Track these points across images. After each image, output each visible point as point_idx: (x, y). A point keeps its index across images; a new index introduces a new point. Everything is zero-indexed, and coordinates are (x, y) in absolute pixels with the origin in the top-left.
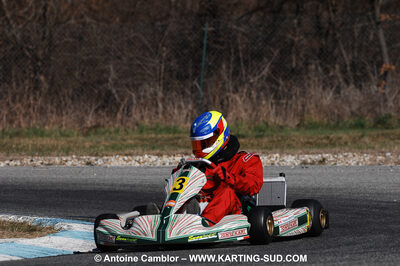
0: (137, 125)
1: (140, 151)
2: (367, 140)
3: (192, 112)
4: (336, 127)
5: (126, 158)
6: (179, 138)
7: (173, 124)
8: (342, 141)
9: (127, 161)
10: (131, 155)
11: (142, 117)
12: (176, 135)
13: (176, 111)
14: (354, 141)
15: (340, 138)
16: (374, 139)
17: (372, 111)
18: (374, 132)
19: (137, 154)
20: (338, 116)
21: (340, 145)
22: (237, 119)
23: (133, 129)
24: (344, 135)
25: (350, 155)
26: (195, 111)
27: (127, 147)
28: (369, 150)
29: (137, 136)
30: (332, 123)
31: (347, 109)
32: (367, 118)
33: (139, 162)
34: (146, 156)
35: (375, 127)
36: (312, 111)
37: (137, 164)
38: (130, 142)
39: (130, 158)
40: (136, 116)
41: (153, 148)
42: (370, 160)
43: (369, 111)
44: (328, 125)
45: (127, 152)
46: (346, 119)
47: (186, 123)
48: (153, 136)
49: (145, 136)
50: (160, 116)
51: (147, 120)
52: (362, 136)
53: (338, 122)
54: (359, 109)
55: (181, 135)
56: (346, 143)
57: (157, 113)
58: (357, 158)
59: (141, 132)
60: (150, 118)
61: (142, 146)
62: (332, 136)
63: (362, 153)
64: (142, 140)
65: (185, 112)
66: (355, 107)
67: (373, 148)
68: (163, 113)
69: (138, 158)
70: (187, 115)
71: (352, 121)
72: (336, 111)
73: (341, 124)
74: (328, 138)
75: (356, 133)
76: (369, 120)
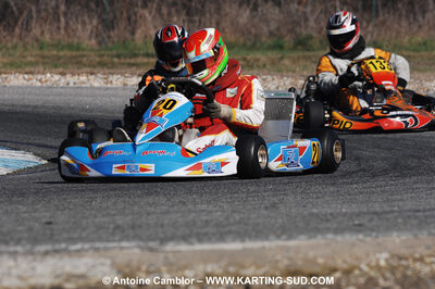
0: (37, 40)
1: (41, 69)
2: (286, 62)
3: (97, 28)
4: (253, 47)
5: (26, 76)
6: (83, 56)
7: (76, 40)
8: (260, 63)
9: (28, 80)
10: (31, 73)
11: (42, 33)
12: (81, 53)
13: (79, 27)
14: (273, 63)
15: (258, 60)
16: (294, 61)
17: (292, 31)
18: (295, 54)
19: (38, 73)
20: (256, 36)
21: (258, 66)
22: (146, 36)
23: (33, 46)
24: (262, 57)
25: (269, 78)
26: (100, 27)
27: (27, 64)
28: (290, 74)
29: (38, 52)
30: (249, 43)
31: (265, 29)
32: (287, 39)
33: (40, 81)
34: (48, 75)
35: (294, 48)
36: (227, 30)
37: (39, 84)
38: (29, 59)
39: (31, 76)
40: (36, 31)
41: (56, 67)
42: (291, 83)
43: (289, 31)
44: (244, 45)
45: (27, 69)
46: (264, 39)
47: (90, 39)
48: (55, 53)
49: (46, 53)
50: (62, 31)
51: (47, 37)
52: (282, 58)
53: (255, 43)
54: (278, 29)
55: (86, 53)
56: (264, 66)
57: (59, 28)
58: (276, 81)
59: (41, 48)
60: (51, 33)
61: (44, 64)
62: (249, 57)
63: (282, 77)
64: (44, 57)
65: (89, 27)
66: (273, 26)
67: (294, 71)
68: (66, 28)
69: (39, 77)
70: (92, 32)
71: (270, 42)
72: (253, 31)
73: (258, 45)
74: (245, 59)
75: (275, 55)
76: (288, 40)
